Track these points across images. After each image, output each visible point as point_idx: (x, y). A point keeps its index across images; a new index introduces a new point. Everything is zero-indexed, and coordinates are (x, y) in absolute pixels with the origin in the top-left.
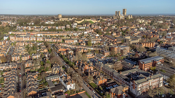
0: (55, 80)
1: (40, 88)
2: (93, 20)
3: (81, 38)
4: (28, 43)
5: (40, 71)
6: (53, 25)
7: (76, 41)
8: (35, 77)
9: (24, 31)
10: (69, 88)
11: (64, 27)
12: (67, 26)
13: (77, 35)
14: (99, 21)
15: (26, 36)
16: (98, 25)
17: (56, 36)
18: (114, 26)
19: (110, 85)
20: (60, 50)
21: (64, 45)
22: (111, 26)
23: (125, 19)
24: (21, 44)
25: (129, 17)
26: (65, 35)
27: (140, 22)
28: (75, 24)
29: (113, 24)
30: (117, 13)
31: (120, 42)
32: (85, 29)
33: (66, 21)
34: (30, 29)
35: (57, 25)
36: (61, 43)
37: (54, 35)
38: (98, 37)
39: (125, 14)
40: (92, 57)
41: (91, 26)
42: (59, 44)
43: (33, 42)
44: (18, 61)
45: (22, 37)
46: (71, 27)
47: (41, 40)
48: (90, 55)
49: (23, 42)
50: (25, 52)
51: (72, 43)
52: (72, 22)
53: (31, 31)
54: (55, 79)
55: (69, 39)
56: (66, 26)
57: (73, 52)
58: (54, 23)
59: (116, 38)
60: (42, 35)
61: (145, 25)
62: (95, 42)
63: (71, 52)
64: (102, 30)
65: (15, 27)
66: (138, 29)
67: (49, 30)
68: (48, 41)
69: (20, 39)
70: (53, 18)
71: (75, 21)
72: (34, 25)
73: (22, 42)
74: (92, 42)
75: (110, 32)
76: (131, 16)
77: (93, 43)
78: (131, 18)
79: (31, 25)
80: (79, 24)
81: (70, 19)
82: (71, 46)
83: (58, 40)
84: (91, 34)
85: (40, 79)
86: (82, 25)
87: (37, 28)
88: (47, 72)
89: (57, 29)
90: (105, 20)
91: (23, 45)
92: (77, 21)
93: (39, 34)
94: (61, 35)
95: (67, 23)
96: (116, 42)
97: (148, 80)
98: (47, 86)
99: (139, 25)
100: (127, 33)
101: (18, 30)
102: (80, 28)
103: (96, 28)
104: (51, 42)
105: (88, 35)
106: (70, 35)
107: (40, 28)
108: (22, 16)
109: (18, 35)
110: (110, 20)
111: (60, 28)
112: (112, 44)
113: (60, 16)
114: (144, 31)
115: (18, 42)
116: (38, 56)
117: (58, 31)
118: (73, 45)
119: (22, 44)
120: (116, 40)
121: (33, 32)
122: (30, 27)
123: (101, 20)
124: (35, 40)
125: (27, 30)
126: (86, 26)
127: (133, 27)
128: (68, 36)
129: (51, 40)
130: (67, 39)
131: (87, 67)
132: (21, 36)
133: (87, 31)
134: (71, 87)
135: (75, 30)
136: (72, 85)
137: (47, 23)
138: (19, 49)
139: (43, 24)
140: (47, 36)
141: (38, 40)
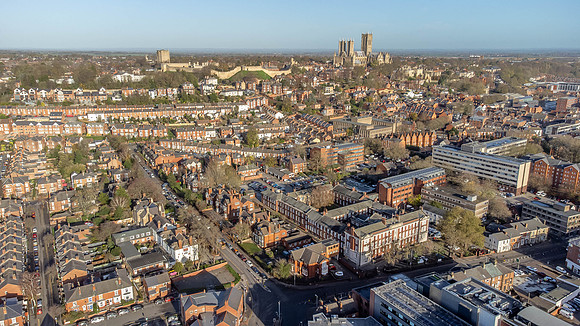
0: (143, 240)
1: (100, 262)
2: (270, 68)
3: (229, 123)
4: (56, 141)
5: (98, 220)
6: (139, 85)
7: (213, 134)
8: (82, 236)
9: (39, 103)
10: (181, 257)
11: (175, 90)
12: (185, 86)
13: (217, 115)
14: (287, 72)
15: (47, 120)
16: (284, 84)
17: (148, 119)
18: (331, 89)
19: (295, 244)
20: (159, 161)
21: (174, 147)
22: (322, 87)
23: (369, 65)
24: (31, 146)
25: (380, 59)
26: (179, 115)
27: (411, 73)
28: (210, 82)
29: (331, 80)
30: (345, 46)
31: (342, 135)
32: (242, 98)
33: (183, 72)
34: (61, 97)
35: (153, 86)
36: (164, 139)
37: (141, 115)
38: (280, 120)
39: (369, 50)
40: (257, 177)
41: (259, 87)
42: (158, 142)
43: (74, 137)
44: (25, 195)
45: (35, 123)
46: (199, 90)
47: (101, 132)
48: (250, 174)
49: (40, 138)
50: (47, 168)
51: (199, 138)
52: (203, 75)
53: (67, 104)
54: (141, 238)
55: (190, 128)
56: (181, 87)
57: (199, 164)
58: (144, 79)
59: (331, 123)
60: (103, 117)
61: (422, 82)
62: (269, 135)
63: (194, 164)
64: (294, 99)
65: (9, 91)
66: (401, 94)
67: (128, 102)
68: (122, 134)
69: (27, 130)
70: (139, 61)
71: (213, 72)
72: (74, 86)
73: (36, 139)
74: (260, 136)
75: (318, 106)
76: (387, 56)
77: (265, 138)
78: (387, 61)
79: (65, 86)
80: (223, 82)
81: (197, 66)
82: (195, 149)
83: (155, 131)
84: (260, 113)
85: (98, 241)
86: (234, 84)
87: (85, 94)
88: (120, 221)
89: (153, 97)
90: (307, 68)
91: (41, 147)
92: (217, 73)
93: (92, 112)
94: (166, 114)
95: (185, 78)
96: (330, 133)
97: (388, 226)
98: (118, 257)
99: (405, 82)
100: (367, 108)
101: (19, 103)
102: (227, 94)
103: (276, 93)
104: (134, 139)
105: (250, 115)
106: (193, 116)
107: (97, 94)
108: (31, 54)
109: (19, 117)
110: (322, 68)
111: (161, 93)
112: (317, 140)
113: (165, 57)
114: (415, 101)
115: (23, 138)
116: (90, 180)
117: (156, 104)
118: (202, 145)
119: (37, 145)
120: (331, 128)
121: (74, 108)
122: (60, 93)
123: (295, 69)
124: (79, 131)
125: (51, 101)
126: (247, 87)
127: (386, 91)
128: (188, 118)
129: (131, 132)
130: (183, 129)
131: (237, 204)
132: (30, 120)
133: (248, 102)
134: (187, 256)
135: (212, 99)
136: (191, 249)
137: (119, 78)
138: (27, 162)
139: (107, 83)
140: (121, 118)
141: (90, 132)
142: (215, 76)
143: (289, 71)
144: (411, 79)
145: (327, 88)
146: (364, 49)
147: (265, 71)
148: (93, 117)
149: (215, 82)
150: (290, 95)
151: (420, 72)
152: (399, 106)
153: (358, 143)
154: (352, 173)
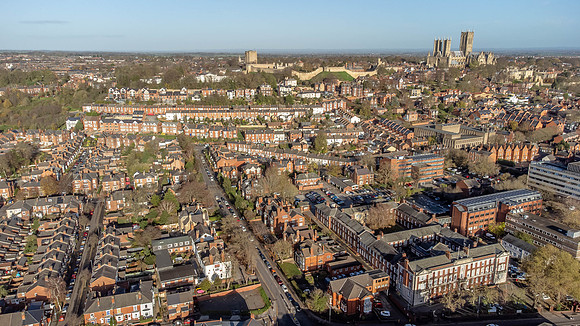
0: (181, 249)
2: (354, 69)
3: (300, 126)
4: (131, 139)
5: (144, 223)
6: (220, 85)
7: (282, 137)
8: (123, 240)
9: (127, 102)
11: (253, 91)
12: (263, 88)
13: (290, 118)
14: (371, 74)
15: (130, 118)
16: (365, 86)
17: (222, 120)
18: (419, 92)
20: (222, 163)
21: (240, 150)
22: (408, 90)
23: (467, 66)
24: (110, 143)
25: (482, 60)
26: (253, 116)
27: (517, 75)
28: (289, 83)
29: (420, 82)
30: (441, 45)
31: (422, 143)
32: (319, 100)
33: (263, 72)
34: (147, 96)
35: (232, 88)
36: (232, 141)
37: (216, 116)
38: (356, 125)
39: (469, 49)
40: (317, 187)
41: (339, 89)
42: (226, 144)
43: (147, 137)
45: (118, 121)
46: (276, 91)
47: (175, 132)
48: (310, 183)
49: (118, 135)
50: (117, 165)
51: (267, 141)
52: (282, 77)
53: (151, 103)
55: (260, 131)
56: (259, 88)
57: (259, 169)
58: (224, 81)
59: (412, 129)
60: (179, 116)
61: (530, 86)
62: (340, 141)
63: (253, 169)
64: (374, 102)
66: (502, 100)
67: (205, 102)
68: (193, 135)
69: (112, 128)
71: (294, 73)
72: (160, 86)
73: (115, 136)
74: (330, 142)
75: (400, 111)
76: (490, 56)
77: (335, 144)
78: (490, 62)
79: (154, 85)
80: (303, 83)
81: (280, 67)
82: (260, 153)
83: (225, 133)
84: (335, 116)
85: (137, 246)
86: (313, 86)
87: (168, 94)
88: (165, 226)
89: (231, 97)
90: (396, 69)
91: (119, 144)
92: (298, 74)
93: (169, 112)
94: (239, 116)
95: (264, 80)
96: (408, 141)
99: (509, 86)
100: (458, 114)
101: (112, 102)
102: (304, 96)
103: (356, 95)
104: (204, 140)
105: (323, 118)
106: (266, 118)
107: (178, 93)
110: (412, 69)
111: (239, 94)
112: (392, 149)
113: (253, 58)
114: (518, 107)
115: (104, 135)
117: (232, 106)
118: (267, 150)
119: (115, 142)
120: (411, 135)
121: (155, 107)
122: (146, 92)
123: (381, 70)
124: (155, 130)
125: (138, 100)
126: (326, 89)
127: (483, 95)
128: (261, 120)
129: (202, 133)
130: (252, 131)
132: (117, 117)
133: (324, 105)
135: (287, 101)
137: (202, 78)
138: (102, 158)
139: (191, 84)
140: (197, 118)
141: (164, 131)
142: (296, 77)
143: (375, 72)
144: (516, 82)
145: (413, 91)
146: (464, 48)
147: (348, 72)
148: (170, 117)
149: (294, 83)
150: (370, 98)
151: (529, 73)
152: (497, 113)
153: (440, 154)
154: (427, 189)
